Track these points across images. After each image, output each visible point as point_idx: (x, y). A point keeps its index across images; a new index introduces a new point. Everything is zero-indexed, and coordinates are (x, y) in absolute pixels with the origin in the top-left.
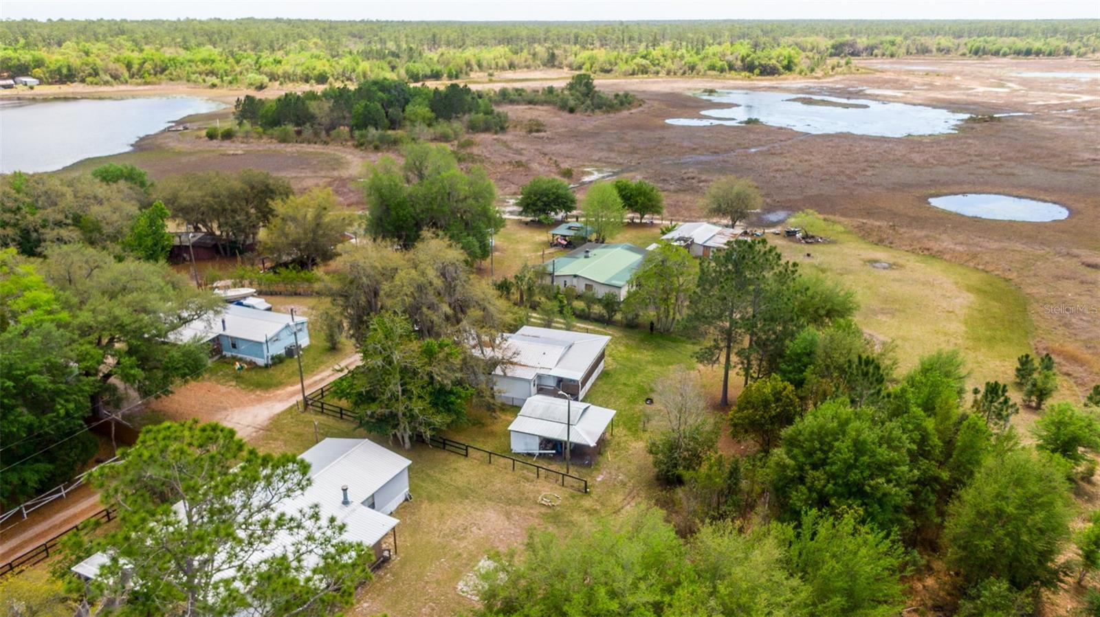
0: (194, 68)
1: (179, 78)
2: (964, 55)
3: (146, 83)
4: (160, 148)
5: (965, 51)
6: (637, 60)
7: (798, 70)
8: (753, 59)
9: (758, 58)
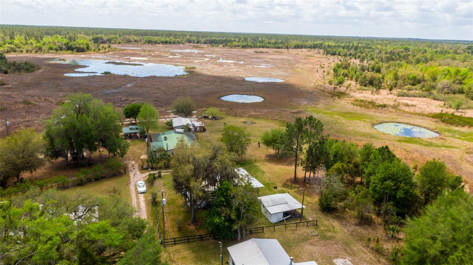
6: (7, 45)
7: (93, 49)
8: (71, 45)
9: (74, 44)
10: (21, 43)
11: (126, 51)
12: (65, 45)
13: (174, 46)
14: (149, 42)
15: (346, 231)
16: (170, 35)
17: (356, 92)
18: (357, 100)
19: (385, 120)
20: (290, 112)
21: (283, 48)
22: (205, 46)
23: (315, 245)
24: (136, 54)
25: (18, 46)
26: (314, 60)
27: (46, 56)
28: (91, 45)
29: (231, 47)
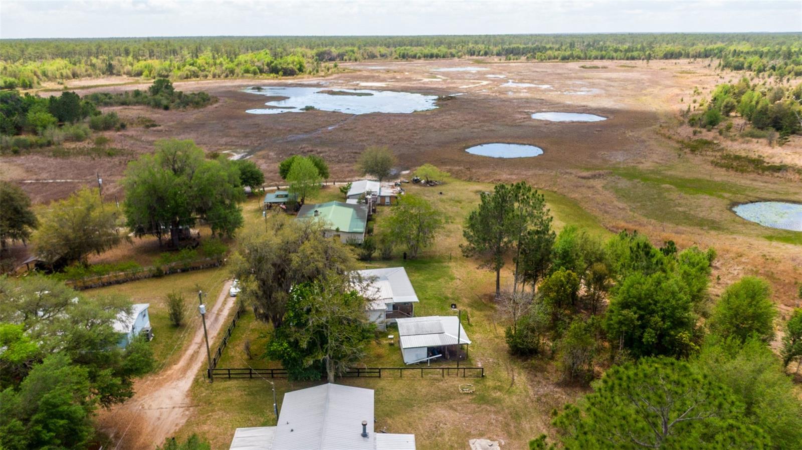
2: (396, 58)
5: (396, 56)
6: (188, 67)
7: (308, 71)
8: (276, 65)
9: (280, 64)
10: (207, 63)
11: (359, 73)
12: (268, 65)
13: (443, 61)
14: (404, 57)
15: (531, 393)
16: (441, 43)
17: (736, 140)
18: (728, 157)
19: (767, 196)
20: (576, 176)
21: (640, 59)
22: (496, 59)
23: (456, 410)
24: (373, 77)
25: (203, 68)
26: (690, 80)
27: (238, 82)
28: (306, 65)
29: (542, 60)
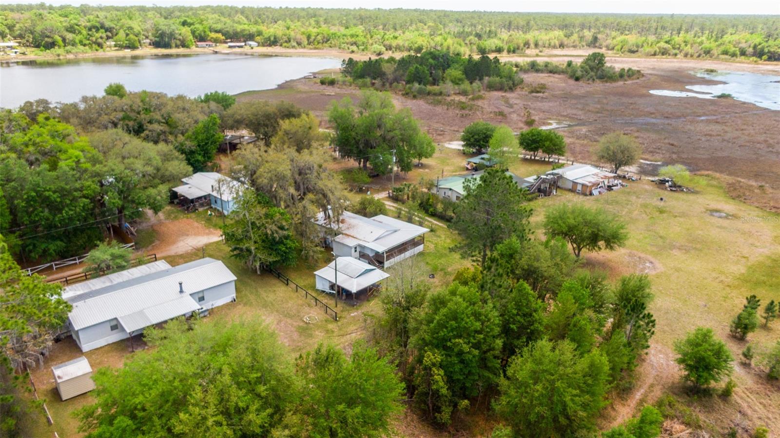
0: (346, 40)
1: (335, 46)
3: (315, 48)
4: (292, 88)
6: (661, 44)
8: (764, 47)
9: (769, 46)
10: (684, 42)
25: (677, 46)
